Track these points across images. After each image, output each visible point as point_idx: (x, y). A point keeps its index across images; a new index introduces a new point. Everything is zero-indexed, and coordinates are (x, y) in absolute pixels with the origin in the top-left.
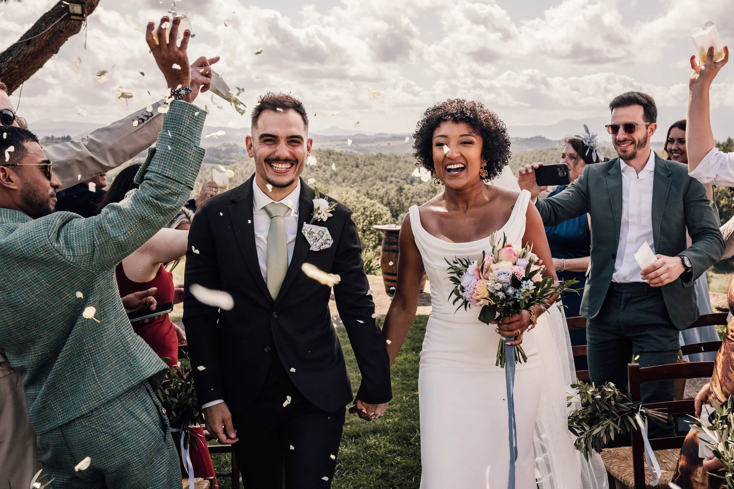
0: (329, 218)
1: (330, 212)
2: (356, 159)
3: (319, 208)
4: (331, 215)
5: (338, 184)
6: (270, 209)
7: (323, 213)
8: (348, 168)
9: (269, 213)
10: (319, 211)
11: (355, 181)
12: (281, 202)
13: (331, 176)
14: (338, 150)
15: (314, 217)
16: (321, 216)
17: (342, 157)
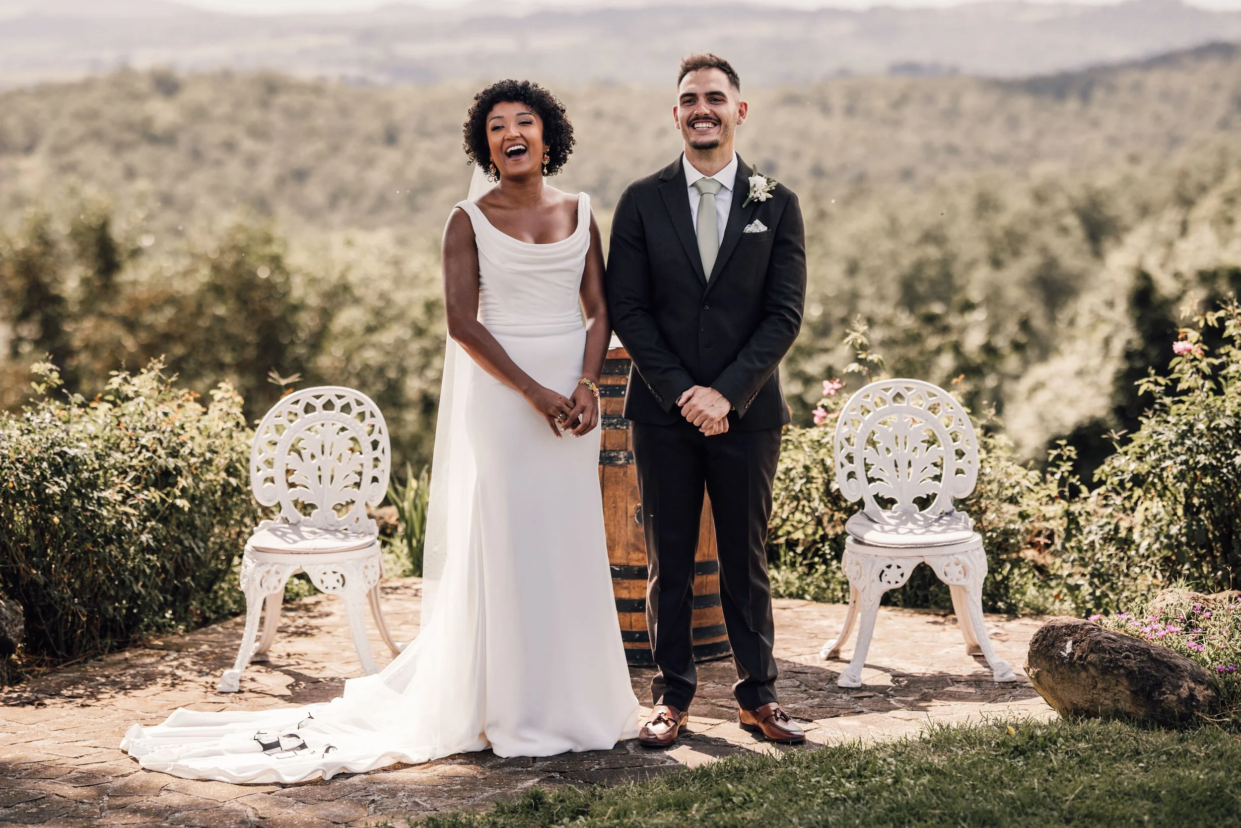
0: (767, 199)
1: (768, 192)
2: (386, 108)
3: (755, 186)
4: (770, 196)
5: (311, 214)
6: (700, 184)
7: (760, 191)
8: (352, 147)
9: (699, 189)
10: (755, 189)
11: (382, 203)
12: (713, 177)
13: (280, 182)
14: (305, 73)
15: (750, 197)
16: (757, 195)
17: (327, 103)
